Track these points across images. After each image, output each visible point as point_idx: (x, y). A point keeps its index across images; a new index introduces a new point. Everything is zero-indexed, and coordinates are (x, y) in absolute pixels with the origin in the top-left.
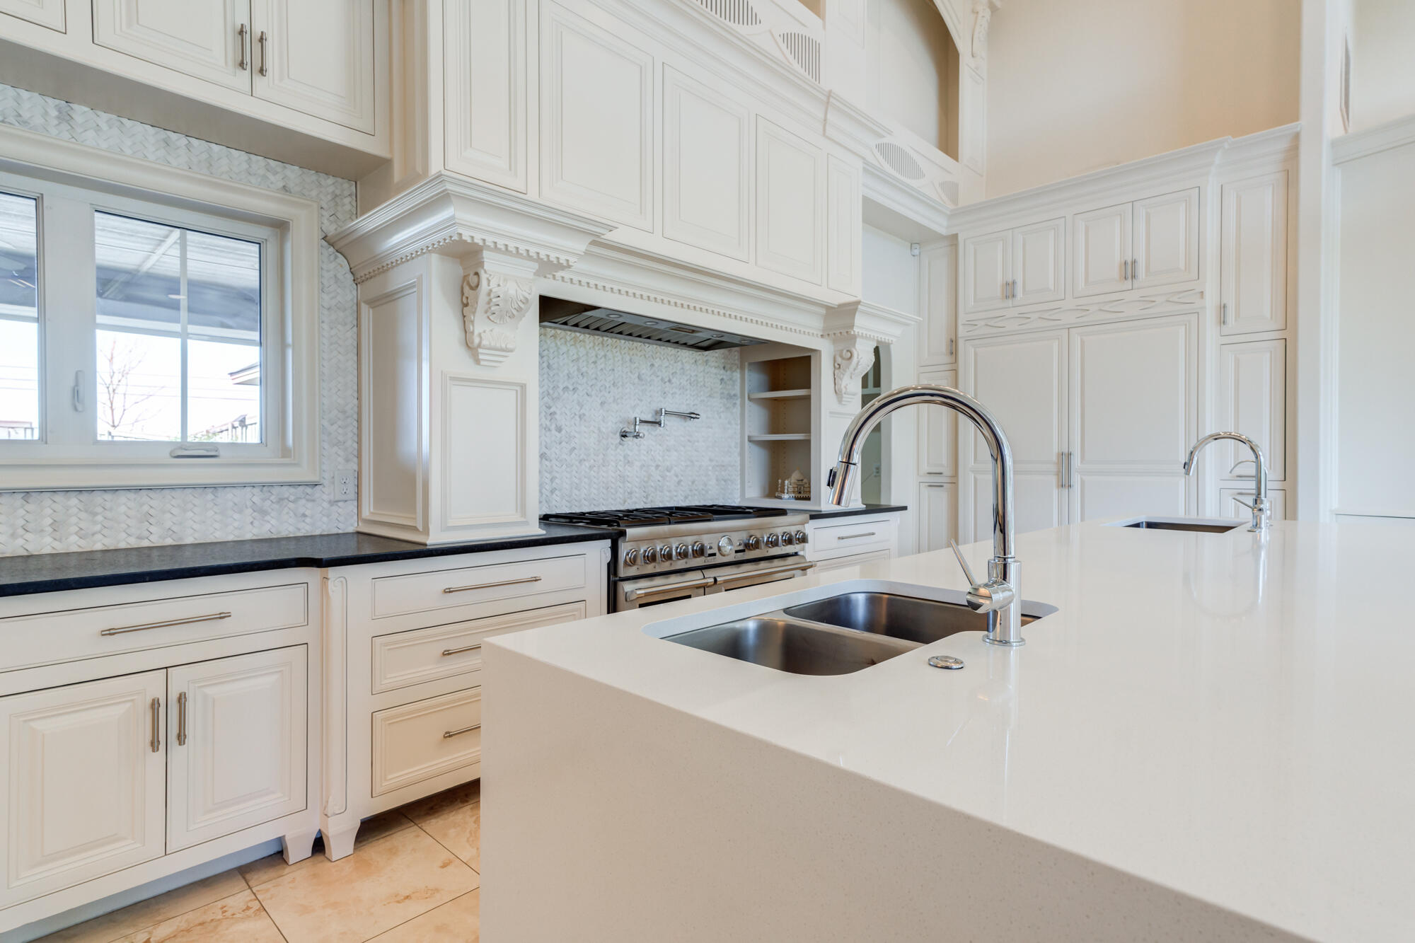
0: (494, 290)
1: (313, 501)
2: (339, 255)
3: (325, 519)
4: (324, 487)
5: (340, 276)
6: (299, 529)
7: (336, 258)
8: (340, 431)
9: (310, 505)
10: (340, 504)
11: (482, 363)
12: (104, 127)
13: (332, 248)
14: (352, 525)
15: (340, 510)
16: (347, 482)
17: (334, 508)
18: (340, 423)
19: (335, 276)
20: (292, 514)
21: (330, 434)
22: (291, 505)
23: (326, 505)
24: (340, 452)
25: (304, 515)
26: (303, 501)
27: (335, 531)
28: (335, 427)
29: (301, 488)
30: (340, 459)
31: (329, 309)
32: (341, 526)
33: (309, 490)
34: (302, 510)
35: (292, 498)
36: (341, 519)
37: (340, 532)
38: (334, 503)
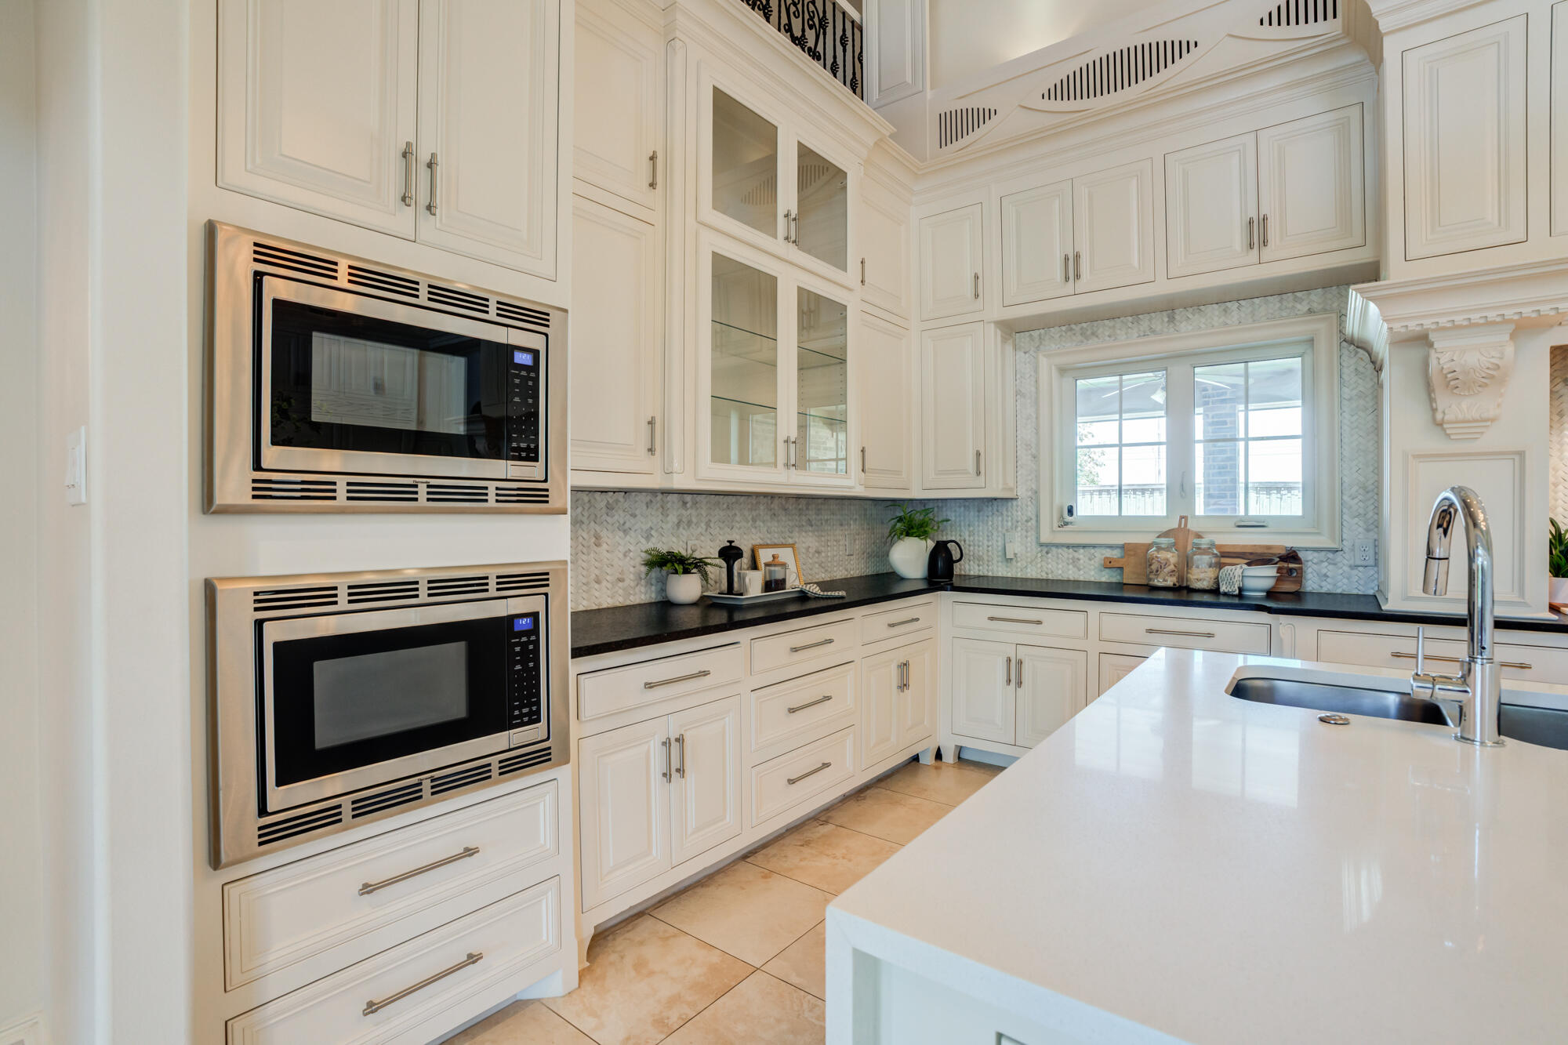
0: (1445, 367)
1: (1335, 564)
2: (1359, 350)
3: (1345, 581)
4: (1345, 553)
5: (1361, 369)
6: (1321, 587)
7: (1357, 353)
8: (1361, 504)
9: (1331, 567)
10: (1360, 568)
11: (1452, 437)
12: (1190, 316)
13: (1352, 346)
14: (1373, 589)
15: (1360, 574)
16: (1366, 549)
17: (1355, 572)
18: (1360, 497)
19: (1356, 369)
20: (1315, 574)
21: (1351, 507)
22: (1315, 567)
23: (1346, 568)
24: (1361, 523)
25: (1326, 576)
26: (1326, 564)
27: (1355, 592)
28: (1356, 501)
29: (1323, 553)
30: (1360, 530)
31: (1349, 400)
32: (1361, 588)
33: (1330, 555)
34: (1324, 571)
35: (1315, 561)
36: (1362, 582)
37: (1360, 593)
38: (1354, 567)
